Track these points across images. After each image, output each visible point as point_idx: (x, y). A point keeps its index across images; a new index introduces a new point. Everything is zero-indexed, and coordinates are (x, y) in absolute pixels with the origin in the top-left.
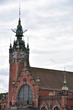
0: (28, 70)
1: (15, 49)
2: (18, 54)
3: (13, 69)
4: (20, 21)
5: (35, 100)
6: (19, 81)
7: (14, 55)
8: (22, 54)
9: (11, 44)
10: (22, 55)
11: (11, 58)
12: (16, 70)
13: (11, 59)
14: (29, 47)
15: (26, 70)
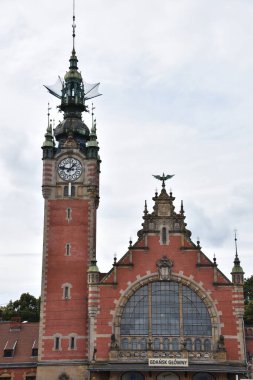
0: (184, 232)
1: (76, 151)
3: (69, 220)
5: (228, 337)
6: (132, 265)
7: (69, 170)
11: (52, 178)
15: (168, 228)
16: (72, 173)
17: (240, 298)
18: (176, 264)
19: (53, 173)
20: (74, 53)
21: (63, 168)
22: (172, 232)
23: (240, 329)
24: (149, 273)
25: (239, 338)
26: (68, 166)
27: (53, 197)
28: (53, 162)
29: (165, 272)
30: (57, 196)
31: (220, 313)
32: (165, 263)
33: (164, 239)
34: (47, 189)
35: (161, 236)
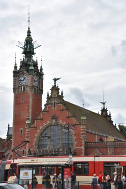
0: (62, 103)
1: (25, 72)
2: (32, 78)
3: (22, 102)
4: (29, 32)
6: (42, 119)
10: (36, 81)
12: (29, 103)
13: (17, 87)
15: (56, 102)
16: (24, 81)
17: (84, 131)
18: (59, 117)
19: (17, 82)
20: (29, 29)
21: (21, 80)
22: (58, 103)
23: (83, 144)
24: (48, 122)
25: (83, 148)
26: (23, 79)
27: (17, 93)
28: (17, 78)
29: (54, 121)
31: (75, 138)
32: (54, 117)
33: (55, 107)
34: (15, 89)
35: (53, 106)
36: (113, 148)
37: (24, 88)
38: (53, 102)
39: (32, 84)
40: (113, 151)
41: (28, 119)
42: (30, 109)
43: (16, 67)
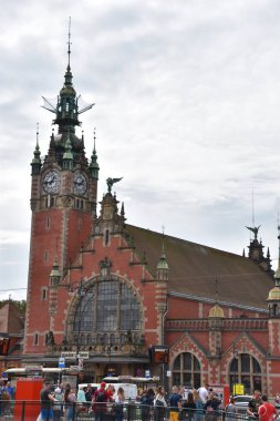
0: (122, 233)
1: (55, 164)
2: (68, 178)
3: (48, 229)
4: (68, 76)
5: (149, 330)
6: (81, 268)
7: (52, 182)
8: (79, 181)
9: (37, 148)
10: (80, 184)
11: (38, 192)
12: (60, 233)
13: (38, 197)
14: (98, 161)
15: (110, 231)
16: (53, 184)
17: (162, 294)
18: (114, 264)
19: (38, 187)
20: (69, 69)
21: (46, 183)
22: (113, 234)
23: (159, 322)
24: (94, 275)
25: (159, 331)
26: (50, 180)
27: (37, 210)
28: (39, 178)
29: (104, 272)
30: (41, 208)
31: (145, 309)
32: (105, 264)
33: (107, 241)
34: (34, 202)
35: (104, 238)
36: (220, 333)
37: (52, 200)
38: (104, 231)
39: (67, 190)
40: (220, 339)
41: (56, 268)
42: (63, 246)
43: (37, 154)
